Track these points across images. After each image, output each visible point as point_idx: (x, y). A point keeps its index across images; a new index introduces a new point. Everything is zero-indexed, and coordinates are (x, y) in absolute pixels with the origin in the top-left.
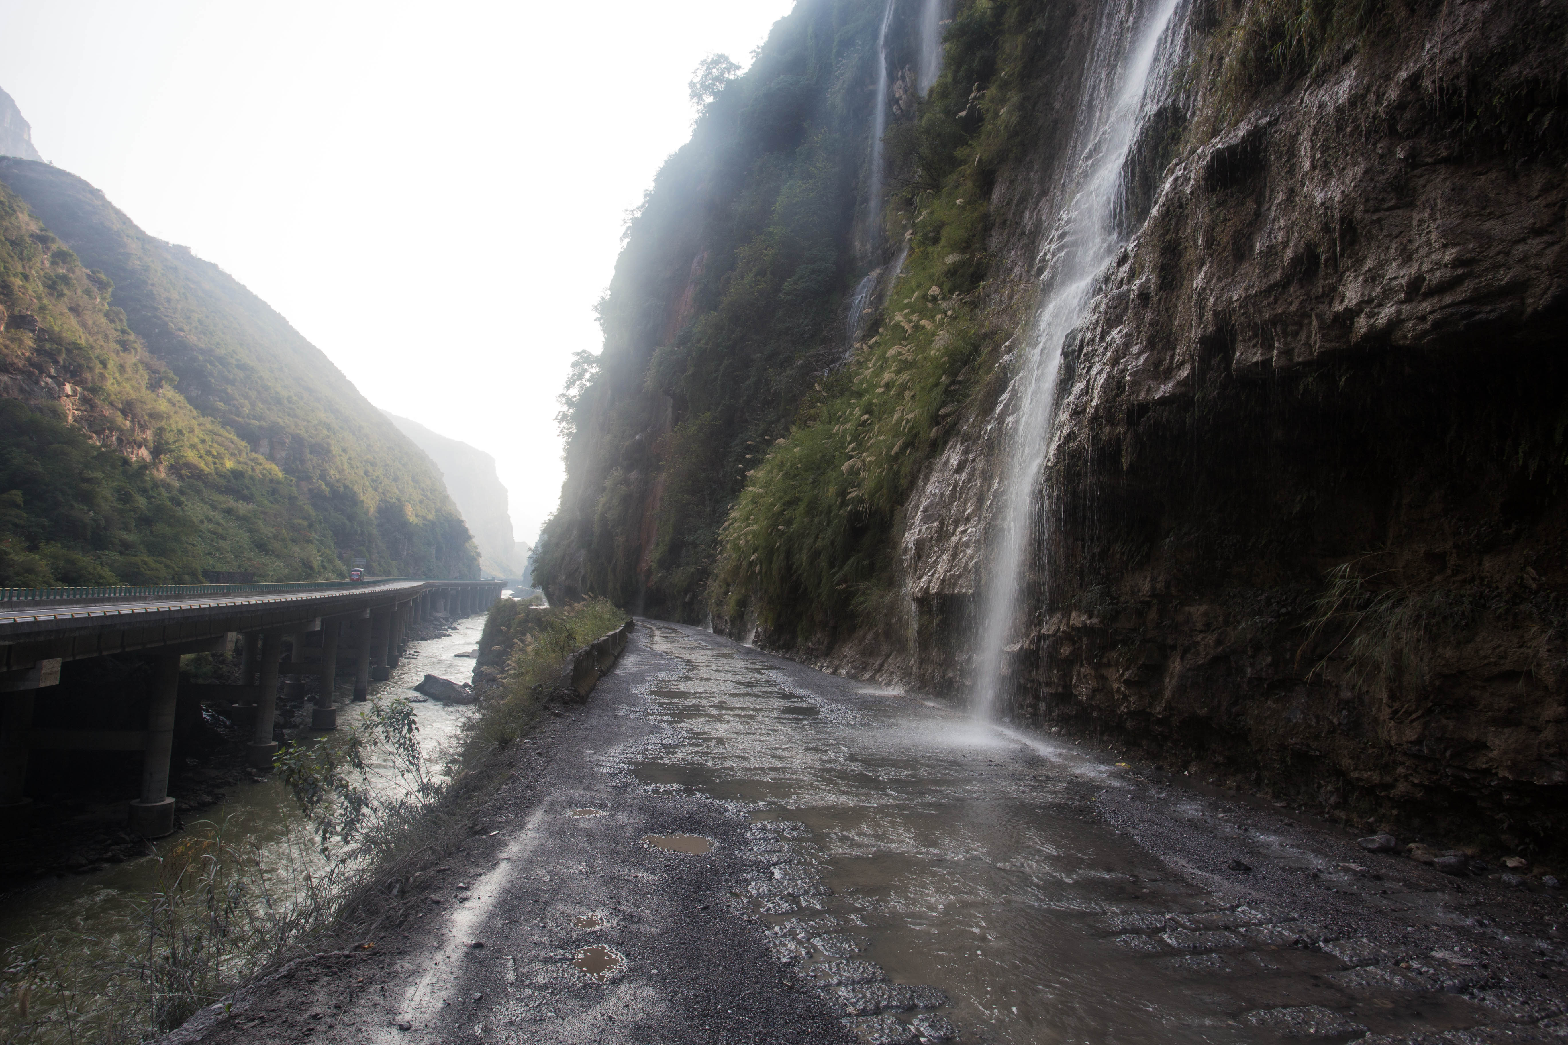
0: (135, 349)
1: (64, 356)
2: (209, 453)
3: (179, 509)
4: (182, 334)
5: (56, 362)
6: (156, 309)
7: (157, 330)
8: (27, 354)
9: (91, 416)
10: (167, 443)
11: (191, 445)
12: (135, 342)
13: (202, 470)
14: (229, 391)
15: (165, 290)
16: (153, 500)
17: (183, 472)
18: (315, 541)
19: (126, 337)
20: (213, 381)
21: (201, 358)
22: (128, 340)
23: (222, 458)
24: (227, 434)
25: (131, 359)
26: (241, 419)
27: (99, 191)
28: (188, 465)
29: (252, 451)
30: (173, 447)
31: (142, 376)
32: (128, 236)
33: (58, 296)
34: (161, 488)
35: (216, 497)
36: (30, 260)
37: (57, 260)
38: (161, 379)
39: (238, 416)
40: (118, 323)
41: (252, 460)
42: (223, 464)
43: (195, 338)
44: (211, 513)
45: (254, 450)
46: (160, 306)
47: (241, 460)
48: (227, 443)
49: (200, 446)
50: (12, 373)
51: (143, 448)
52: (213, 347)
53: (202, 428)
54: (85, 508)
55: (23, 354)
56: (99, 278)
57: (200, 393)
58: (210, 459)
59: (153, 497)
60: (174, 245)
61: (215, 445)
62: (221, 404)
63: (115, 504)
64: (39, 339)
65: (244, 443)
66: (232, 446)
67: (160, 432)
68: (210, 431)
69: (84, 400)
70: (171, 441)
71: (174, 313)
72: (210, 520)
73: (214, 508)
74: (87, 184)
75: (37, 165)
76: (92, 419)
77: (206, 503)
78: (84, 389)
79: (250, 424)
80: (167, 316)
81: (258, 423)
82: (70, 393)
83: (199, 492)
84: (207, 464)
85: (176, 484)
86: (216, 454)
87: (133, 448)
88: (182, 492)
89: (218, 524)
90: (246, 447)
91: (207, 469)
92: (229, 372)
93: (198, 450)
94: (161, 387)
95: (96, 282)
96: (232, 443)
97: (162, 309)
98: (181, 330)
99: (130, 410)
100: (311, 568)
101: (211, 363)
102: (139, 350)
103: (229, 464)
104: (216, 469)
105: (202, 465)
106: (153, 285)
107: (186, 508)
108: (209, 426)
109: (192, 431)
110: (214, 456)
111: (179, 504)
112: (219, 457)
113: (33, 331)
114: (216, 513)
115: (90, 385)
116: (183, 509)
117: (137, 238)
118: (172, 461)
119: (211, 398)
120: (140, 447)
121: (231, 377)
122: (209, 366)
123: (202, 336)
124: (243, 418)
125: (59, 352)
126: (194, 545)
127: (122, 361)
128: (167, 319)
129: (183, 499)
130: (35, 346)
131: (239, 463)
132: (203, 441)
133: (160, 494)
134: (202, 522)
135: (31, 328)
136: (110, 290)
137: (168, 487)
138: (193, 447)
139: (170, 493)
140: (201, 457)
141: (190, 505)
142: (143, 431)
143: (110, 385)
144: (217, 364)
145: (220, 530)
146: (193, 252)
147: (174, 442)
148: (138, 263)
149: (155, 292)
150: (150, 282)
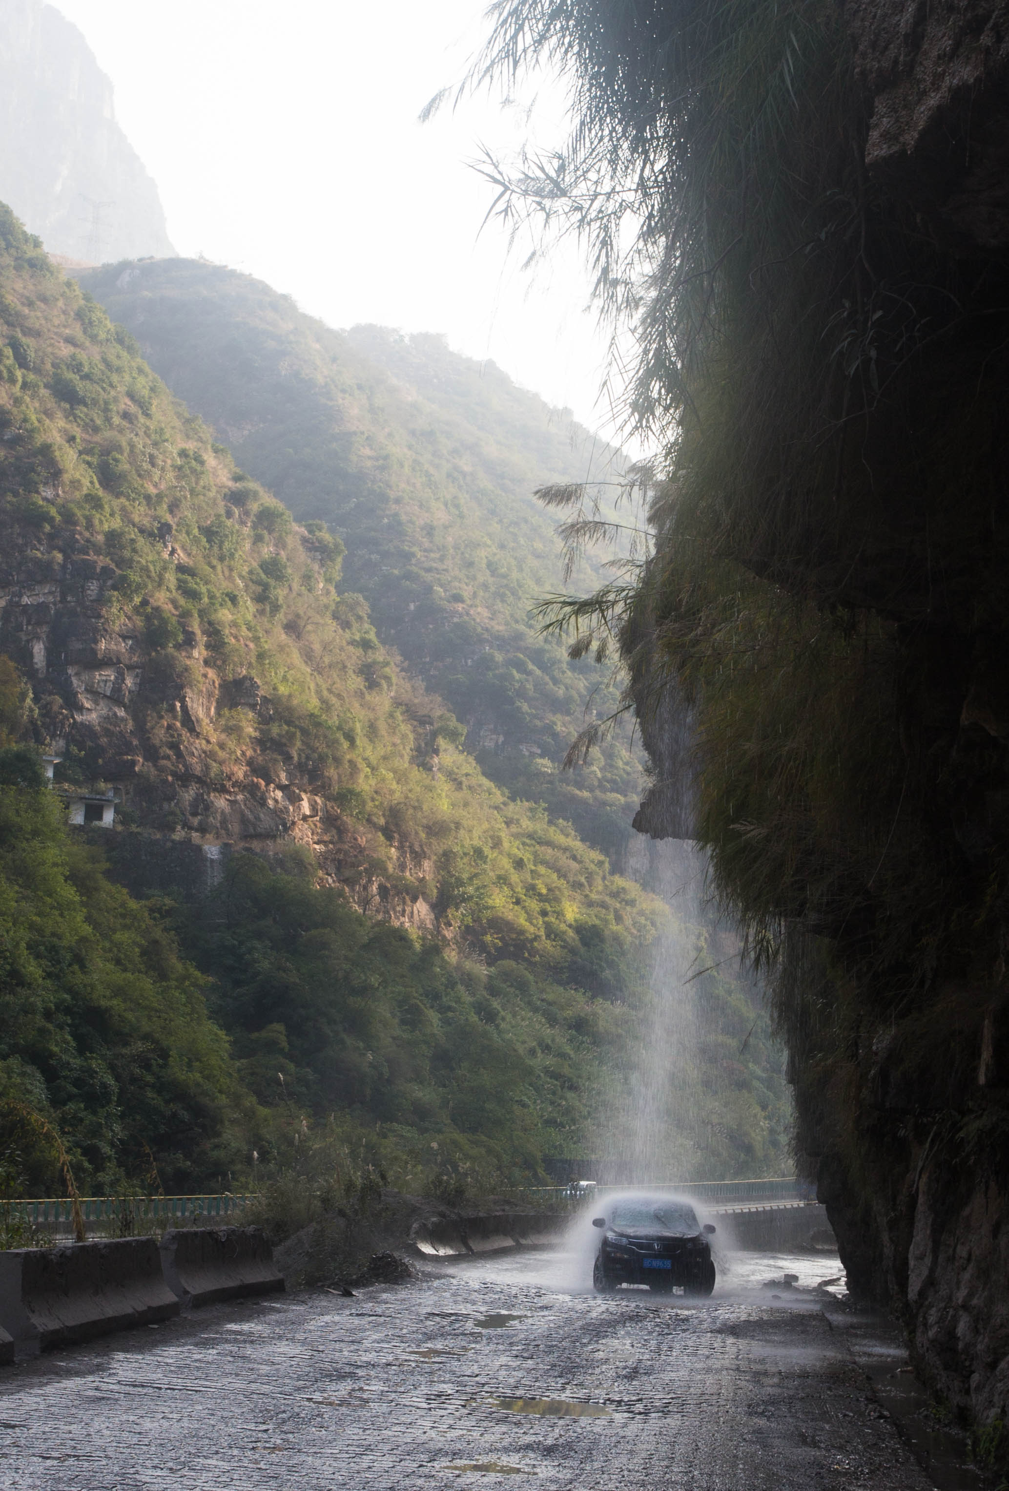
0: (387, 678)
1: (298, 744)
2: (531, 889)
3: (490, 1028)
4: (460, 607)
5: (288, 758)
6: (408, 556)
7: (412, 607)
8: (249, 753)
9: (339, 851)
10: (460, 883)
11: (499, 877)
12: (387, 664)
13: (522, 932)
14: (559, 728)
15: (421, 506)
16: (450, 1014)
17: (488, 938)
18: (756, 1083)
19: (371, 656)
20: (525, 707)
21: (499, 657)
22: (375, 663)
23: (557, 900)
24: (561, 839)
25: (382, 701)
26: (586, 794)
27: (285, 297)
28: (498, 924)
29: (613, 872)
30: (470, 890)
31: (404, 737)
32: (343, 391)
33: (271, 611)
34: (459, 986)
35: (555, 993)
36: (232, 556)
37: (260, 531)
38: (434, 735)
39: (580, 786)
40: (355, 625)
41: (615, 895)
42: (559, 914)
43: (486, 613)
44: (548, 1032)
45: (617, 869)
46: (415, 549)
47: (594, 896)
48: (564, 861)
49: (515, 878)
50: (230, 793)
51: (420, 900)
52: (522, 628)
53: (514, 829)
54: (361, 1045)
55: (244, 754)
56: (320, 542)
57: (501, 739)
58: (534, 905)
59: (449, 1008)
60: (413, 338)
61: (542, 870)
62: (546, 761)
63: (397, 1032)
64: (264, 720)
65: (596, 855)
66: (574, 865)
67: (446, 859)
68: (530, 836)
69: (331, 822)
70: (465, 876)
71: (442, 559)
72: (547, 1048)
73: (552, 1021)
74: (265, 289)
75: (176, 264)
76: (341, 857)
77: (536, 1010)
78: (327, 798)
79: (604, 804)
80: (429, 570)
81: (622, 799)
82: (308, 813)
83: (522, 987)
84: (529, 919)
85: (481, 970)
86: (544, 891)
87: (404, 903)
88: (493, 991)
89: (563, 1056)
90: (600, 864)
91: (532, 929)
92: (555, 681)
93: (511, 887)
94: (436, 752)
95: (316, 549)
96: (574, 858)
97: (419, 555)
98: (458, 598)
99: (397, 825)
100: (749, 1149)
101: (520, 666)
102: (394, 680)
103: (572, 911)
104: (548, 926)
105: (522, 921)
106: (398, 501)
107: (503, 1025)
108: (526, 824)
109: (497, 844)
110: (542, 898)
111: (490, 1017)
112: (551, 898)
113: (253, 707)
114: (556, 1031)
115: (335, 789)
116: (497, 1026)
117: (360, 387)
118: (469, 920)
119: (525, 750)
120: (414, 900)
121: (561, 692)
122: (517, 675)
123: (499, 606)
124: (591, 791)
125: (291, 737)
126: (524, 1106)
127: (372, 716)
128: (428, 577)
129: (496, 1004)
130: (257, 734)
131: (590, 904)
132: (519, 864)
133: (458, 1000)
134: (532, 1052)
135: (251, 701)
136: (339, 560)
137: (469, 980)
138: (503, 880)
139: (474, 996)
140: (518, 902)
141: (509, 1017)
142: (418, 865)
143: (364, 784)
144: (531, 666)
145: (566, 1071)
146: (454, 346)
147: (471, 879)
148: (367, 452)
149: (404, 518)
150: (392, 495)
